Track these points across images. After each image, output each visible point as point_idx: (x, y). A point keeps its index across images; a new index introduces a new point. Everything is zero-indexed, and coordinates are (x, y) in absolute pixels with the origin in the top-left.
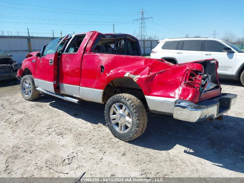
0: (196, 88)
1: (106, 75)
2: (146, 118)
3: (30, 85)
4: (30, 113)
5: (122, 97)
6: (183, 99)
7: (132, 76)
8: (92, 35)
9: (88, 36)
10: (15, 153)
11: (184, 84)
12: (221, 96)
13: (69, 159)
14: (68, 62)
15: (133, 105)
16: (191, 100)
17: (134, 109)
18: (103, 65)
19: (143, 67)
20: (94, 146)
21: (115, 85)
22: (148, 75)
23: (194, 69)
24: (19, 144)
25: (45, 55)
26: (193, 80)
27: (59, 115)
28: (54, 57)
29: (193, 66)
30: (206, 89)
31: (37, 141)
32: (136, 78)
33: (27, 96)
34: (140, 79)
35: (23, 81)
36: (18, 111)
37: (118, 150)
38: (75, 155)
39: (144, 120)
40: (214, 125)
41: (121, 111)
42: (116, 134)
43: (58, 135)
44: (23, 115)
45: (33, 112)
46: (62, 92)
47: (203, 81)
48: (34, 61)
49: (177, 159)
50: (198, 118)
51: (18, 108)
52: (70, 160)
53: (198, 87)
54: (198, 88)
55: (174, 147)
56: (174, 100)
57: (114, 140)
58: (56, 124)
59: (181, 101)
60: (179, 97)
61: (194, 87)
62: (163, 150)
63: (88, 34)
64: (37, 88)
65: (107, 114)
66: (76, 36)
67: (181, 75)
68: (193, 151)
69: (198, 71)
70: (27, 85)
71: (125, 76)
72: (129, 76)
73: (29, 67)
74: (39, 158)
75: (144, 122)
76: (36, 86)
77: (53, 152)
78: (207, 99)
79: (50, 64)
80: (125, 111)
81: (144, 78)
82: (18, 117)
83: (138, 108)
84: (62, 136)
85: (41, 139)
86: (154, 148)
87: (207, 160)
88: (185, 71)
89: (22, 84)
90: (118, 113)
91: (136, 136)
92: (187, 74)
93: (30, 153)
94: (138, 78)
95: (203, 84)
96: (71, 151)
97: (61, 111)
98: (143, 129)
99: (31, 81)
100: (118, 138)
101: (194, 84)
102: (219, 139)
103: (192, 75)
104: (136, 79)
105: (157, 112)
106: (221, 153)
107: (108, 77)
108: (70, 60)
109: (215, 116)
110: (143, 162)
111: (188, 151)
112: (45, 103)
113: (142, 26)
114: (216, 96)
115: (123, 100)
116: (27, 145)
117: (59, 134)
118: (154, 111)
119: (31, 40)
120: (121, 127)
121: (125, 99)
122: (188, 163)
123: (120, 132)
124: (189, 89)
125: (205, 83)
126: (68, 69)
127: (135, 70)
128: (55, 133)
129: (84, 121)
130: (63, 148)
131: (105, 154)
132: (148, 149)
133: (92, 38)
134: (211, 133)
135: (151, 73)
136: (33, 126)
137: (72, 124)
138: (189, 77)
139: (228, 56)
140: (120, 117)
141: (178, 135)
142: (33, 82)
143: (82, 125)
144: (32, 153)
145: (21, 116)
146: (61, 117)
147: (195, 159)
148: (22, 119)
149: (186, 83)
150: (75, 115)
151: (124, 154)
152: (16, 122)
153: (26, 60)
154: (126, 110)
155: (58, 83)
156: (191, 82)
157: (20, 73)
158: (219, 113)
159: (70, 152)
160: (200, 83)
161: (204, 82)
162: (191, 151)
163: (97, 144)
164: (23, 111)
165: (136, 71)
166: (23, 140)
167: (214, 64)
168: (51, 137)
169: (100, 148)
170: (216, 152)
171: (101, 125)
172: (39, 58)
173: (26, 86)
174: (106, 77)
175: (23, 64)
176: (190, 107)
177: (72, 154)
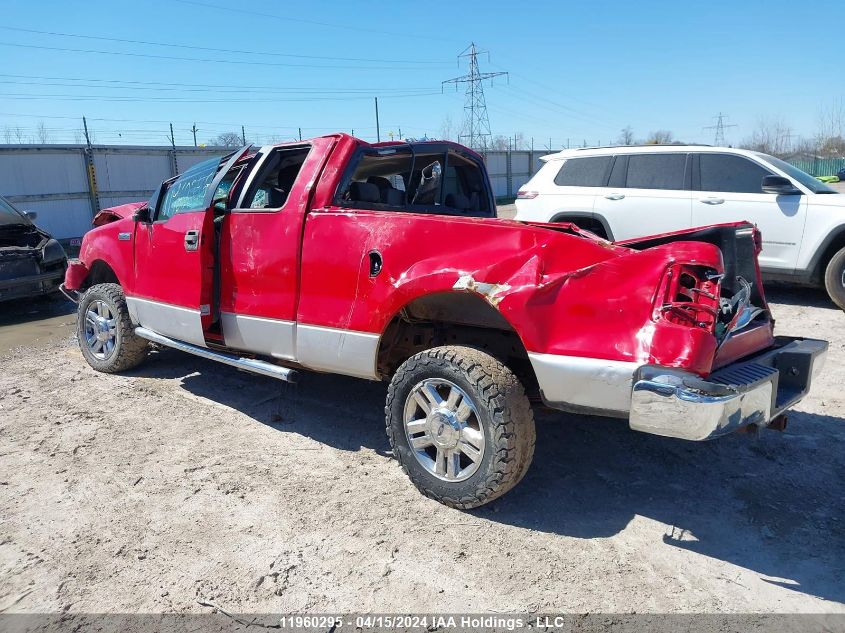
0: (704, 327)
1: (389, 284)
2: (531, 427)
3: (111, 317)
4: (119, 418)
5: (446, 357)
6: (663, 363)
7: (481, 287)
8: (332, 149)
9: (321, 152)
10: (88, 561)
11: (663, 312)
12: (777, 348)
13: (276, 575)
14: (250, 242)
15: (488, 387)
16: (690, 367)
17: (490, 398)
18: (376, 249)
19: (519, 255)
20: (356, 527)
21: (416, 316)
22: (537, 284)
23: (693, 262)
24: (97, 529)
25: (167, 218)
26: (691, 300)
27: (221, 424)
28: (200, 223)
29: (689, 252)
30: (734, 329)
31: (156, 516)
32: (495, 293)
33: (102, 355)
34: (509, 299)
35: (87, 306)
36: (76, 410)
37: (440, 539)
38: (294, 560)
39: (525, 436)
40: (754, 445)
41: (444, 408)
42: (426, 486)
43: (228, 493)
44: (94, 425)
45: (130, 414)
46: (229, 343)
47: (723, 301)
48: (125, 235)
49: (646, 566)
50: (713, 427)
51: (72, 401)
52: (281, 580)
53: (709, 324)
54: (710, 327)
55: (629, 526)
56: (632, 367)
57: (421, 504)
58: (213, 452)
59: (653, 370)
60: (650, 359)
61: (695, 324)
62: (591, 538)
63: (317, 145)
64: (138, 330)
65: (395, 417)
66: (275, 149)
67: (651, 283)
68: (695, 539)
69: (706, 268)
70: (101, 319)
71: (457, 286)
72: (473, 288)
73: (108, 257)
74: (172, 576)
75: (525, 441)
76: (134, 322)
77: (217, 554)
78: (734, 358)
79: (189, 247)
80: (458, 404)
81: (521, 294)
82: (78, 433)
83: (504, 395)
84: (243, 497)
85: (168, 508)
86: (561, 530)
87: (744, 566)
88: (660, 268)
89: (84, 316)
90: (433, 412)
91: (499, 490)
92: (670, 278)
93: (141, 558)
94: (502, 294)
95: (725, 312)
96: (279, 547)
97: (226, 407)
98: (521, 467)
99: (117, 305)
100: (436, 499)
101: (696, 312)
102: (774, 491)
103: (684, 281)
104: (495, 298)
105: (573, 407)
106: (788, 542)
107: (398, 291)
108: (258, 234)
109: (767, 418)
110: (529, 579)
111: (676, 537)
112: (167, 381)
113: (475, 101)
114: (762, 347)
115: (452, 368)
116: (123, 532)
117: (229, 488)
118: (563, 404)
119: (97, 157)
120: (446, 459)
121: (459, 364)
122: (681, 578)
123: (443, 479)
124: (681, 331)
125: (730, 307)
126: (251, 265)
127: (490, 267)
128: (215, 485)
129: (308, 441)
130: (250, 538)
131: (396, 555)
132: (542, 533)
133: (335, 157)
134: (747, 474)
135: (545, 276)
136: (135, 462)
137: (271, 452)
138: (679, 289)
139: (781, 206)
140: (443, 426)
141: (635, 483)
142: (124, 308)
143: (306, 456)
144: (145, 558)
145: (88, 428)
146: (227, 429)
147: (704, 565)
148: (94, 439)
149: (668, 309)
150: (276, 421)
151: (463, 554)
152: (75, 452)
153: (98, 234)
154: (464, 404)
155: (215, 311)
156: (684, 307)
157: (74, 276)
158: (777, 407)
159: (276, 552)
160: (713, 309)
161: (727, 305)
162: (688, 537)
163: (363, 520)
164: (93, 410)
165: (494, 269)
166: (107, 515)
167: (747, 238)
168: (202, 500)
169: (378, 534)
170: (770, 538)
171: (371, 452)
172: (143, 226)
173: (98, 322)
174: (390, 292)
175: (85, 246)
176: (687, 390)
177: (284, 557)
